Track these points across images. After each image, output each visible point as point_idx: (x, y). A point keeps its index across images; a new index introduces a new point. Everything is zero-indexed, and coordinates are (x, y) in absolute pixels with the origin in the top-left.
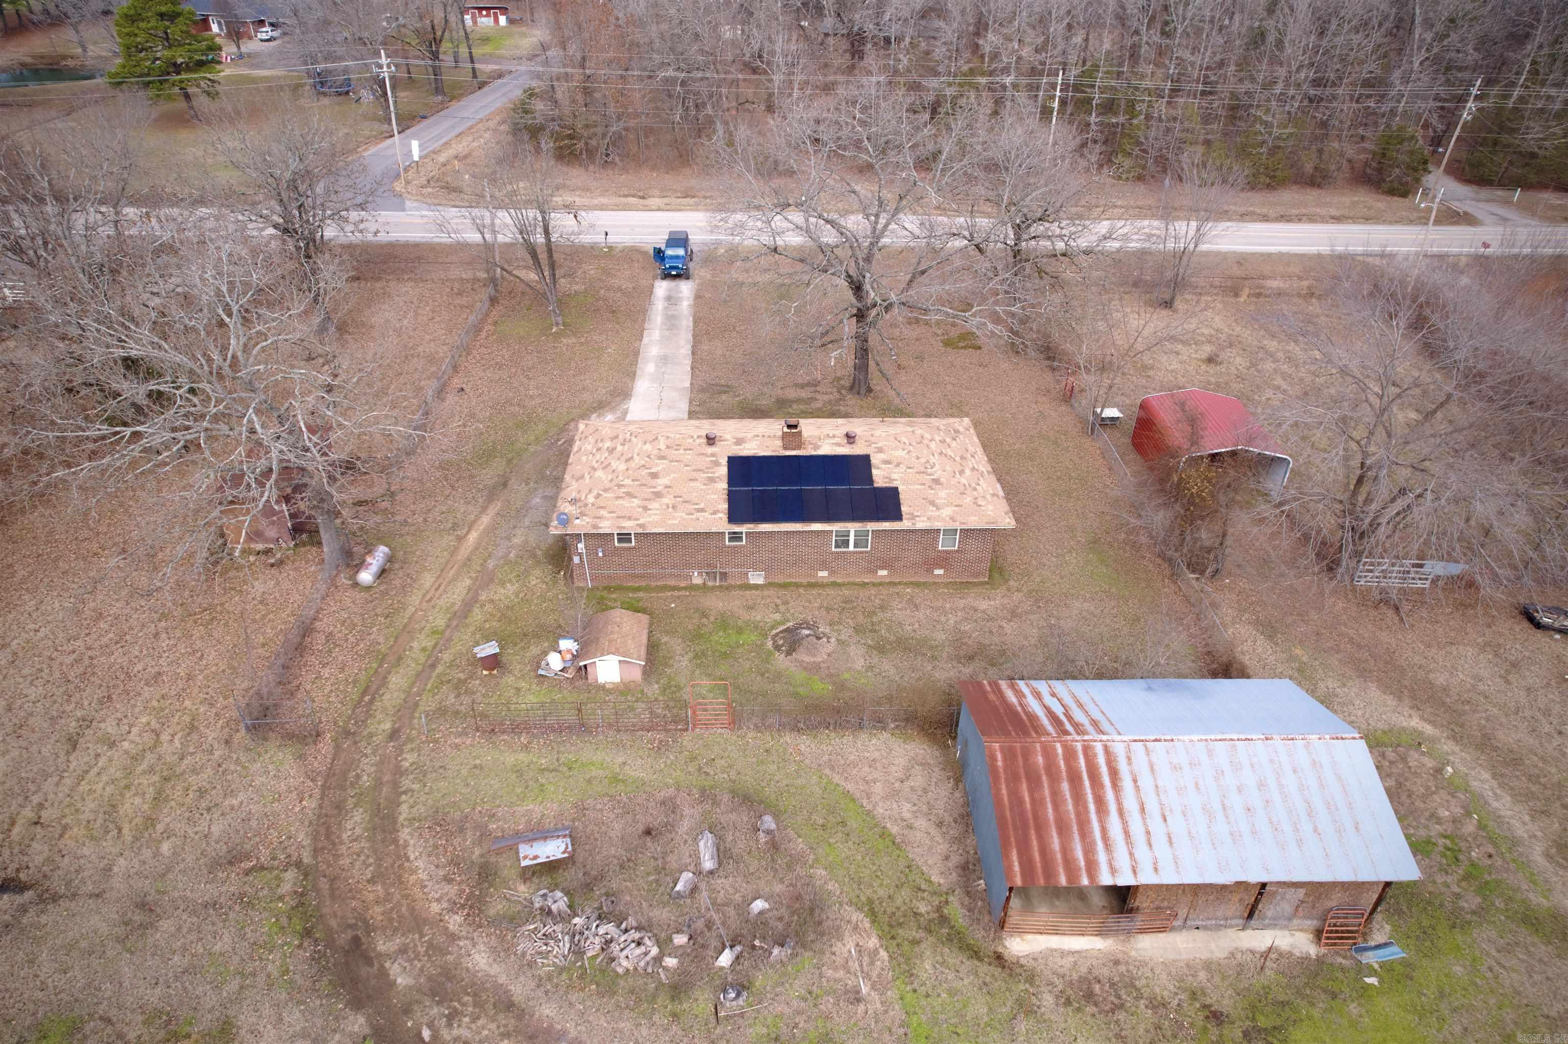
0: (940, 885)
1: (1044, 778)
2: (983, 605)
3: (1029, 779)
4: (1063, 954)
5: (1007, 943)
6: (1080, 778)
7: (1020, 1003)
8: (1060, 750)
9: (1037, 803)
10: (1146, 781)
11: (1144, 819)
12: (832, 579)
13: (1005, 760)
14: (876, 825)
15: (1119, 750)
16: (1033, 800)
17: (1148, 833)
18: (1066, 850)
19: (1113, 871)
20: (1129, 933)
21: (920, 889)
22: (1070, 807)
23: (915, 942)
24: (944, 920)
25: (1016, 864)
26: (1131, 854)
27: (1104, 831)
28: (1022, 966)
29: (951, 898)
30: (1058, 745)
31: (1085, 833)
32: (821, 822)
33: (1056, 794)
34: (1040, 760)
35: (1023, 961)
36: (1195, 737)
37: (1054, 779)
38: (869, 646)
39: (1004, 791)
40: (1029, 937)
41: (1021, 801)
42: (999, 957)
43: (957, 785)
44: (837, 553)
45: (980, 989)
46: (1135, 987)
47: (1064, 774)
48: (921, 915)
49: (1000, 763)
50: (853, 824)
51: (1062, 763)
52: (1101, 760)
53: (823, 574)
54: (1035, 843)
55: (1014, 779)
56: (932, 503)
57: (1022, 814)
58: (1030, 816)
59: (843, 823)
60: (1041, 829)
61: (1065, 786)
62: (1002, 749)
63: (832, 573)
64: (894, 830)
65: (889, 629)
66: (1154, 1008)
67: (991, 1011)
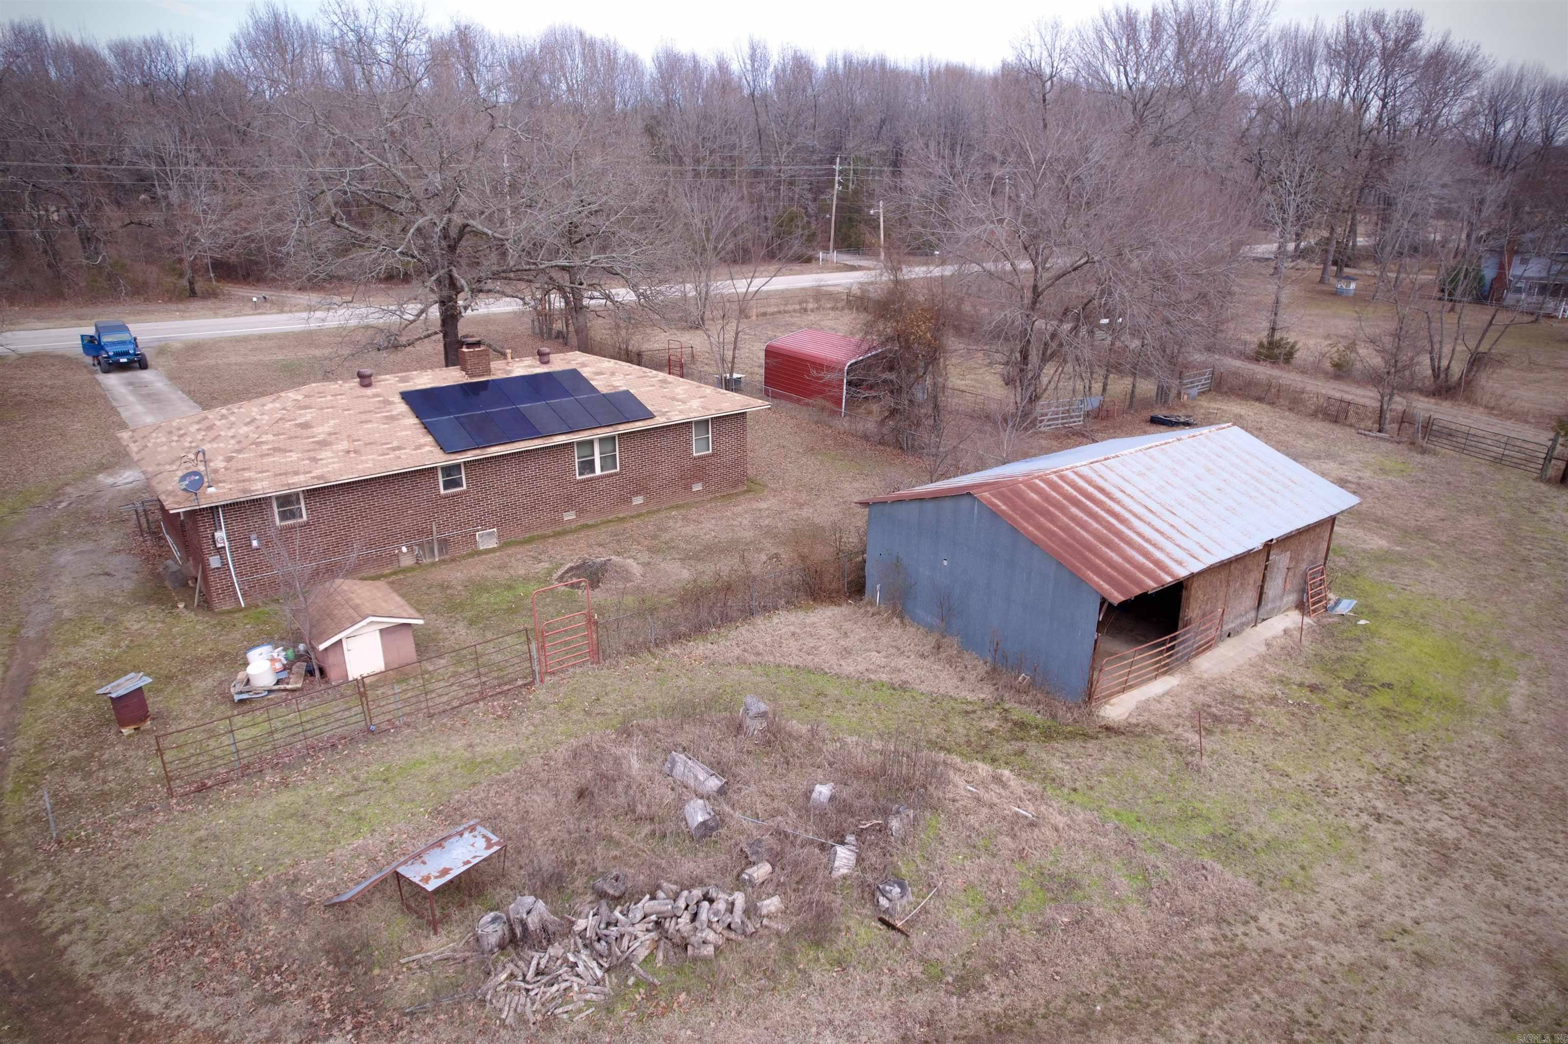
0: (983, 700)
1: (1051, 509)
3: (1040, 513)
4: (1158, 700)
5: (1102, 713)
6: (1079, 501)
7: (1175, 751)
8: (1042, 485)
9: (1066, 529)
10: (1129, 489)
11: (1159, 517)
12: (581, 522)
13: (1005, 504)
15: (1085, 471)
16: (1060, 528)
17: (1172, 526)
20: (1187, 659)
21: (967, 712)
22: (1095, 525)
23: (1020, 753)
24: (1022, 725)
25: (1102, 583)
26: (1178, 546)
27: (1140, 535)
28: (1138, 725)
29: (1007, 706)
30: (1037, 481)
31: (1130, 543)
33: (1073, 518)
34: (1035, 497)
35: (1133, 721)
36: (1132, 450)
37: (1062, 509)
38: (681, 559)
39: (1031, 528)
40: (1114, 700)
41: (1053, 534)
42: (1108, 729)
44: (583, 481)
45: (1128, 758)
46: (1238, 697)
47: (1064, 502)
48: (994, 730)
49: (1004, 507)
50: (832, 691)
51: (1054, 494)
52: (1081, 483)
53: (570, 516)
54: (1098, 561)
55: (1027, 517)
57: (1063, 541)
58: (1071, 541)
59: (822, 694)
61: (1074, 510)
62: (994, 495)
63: (580, 512)
64: (884, 677)
65: (688, 542)
66: (1271, 703)
67: (1163, 771)
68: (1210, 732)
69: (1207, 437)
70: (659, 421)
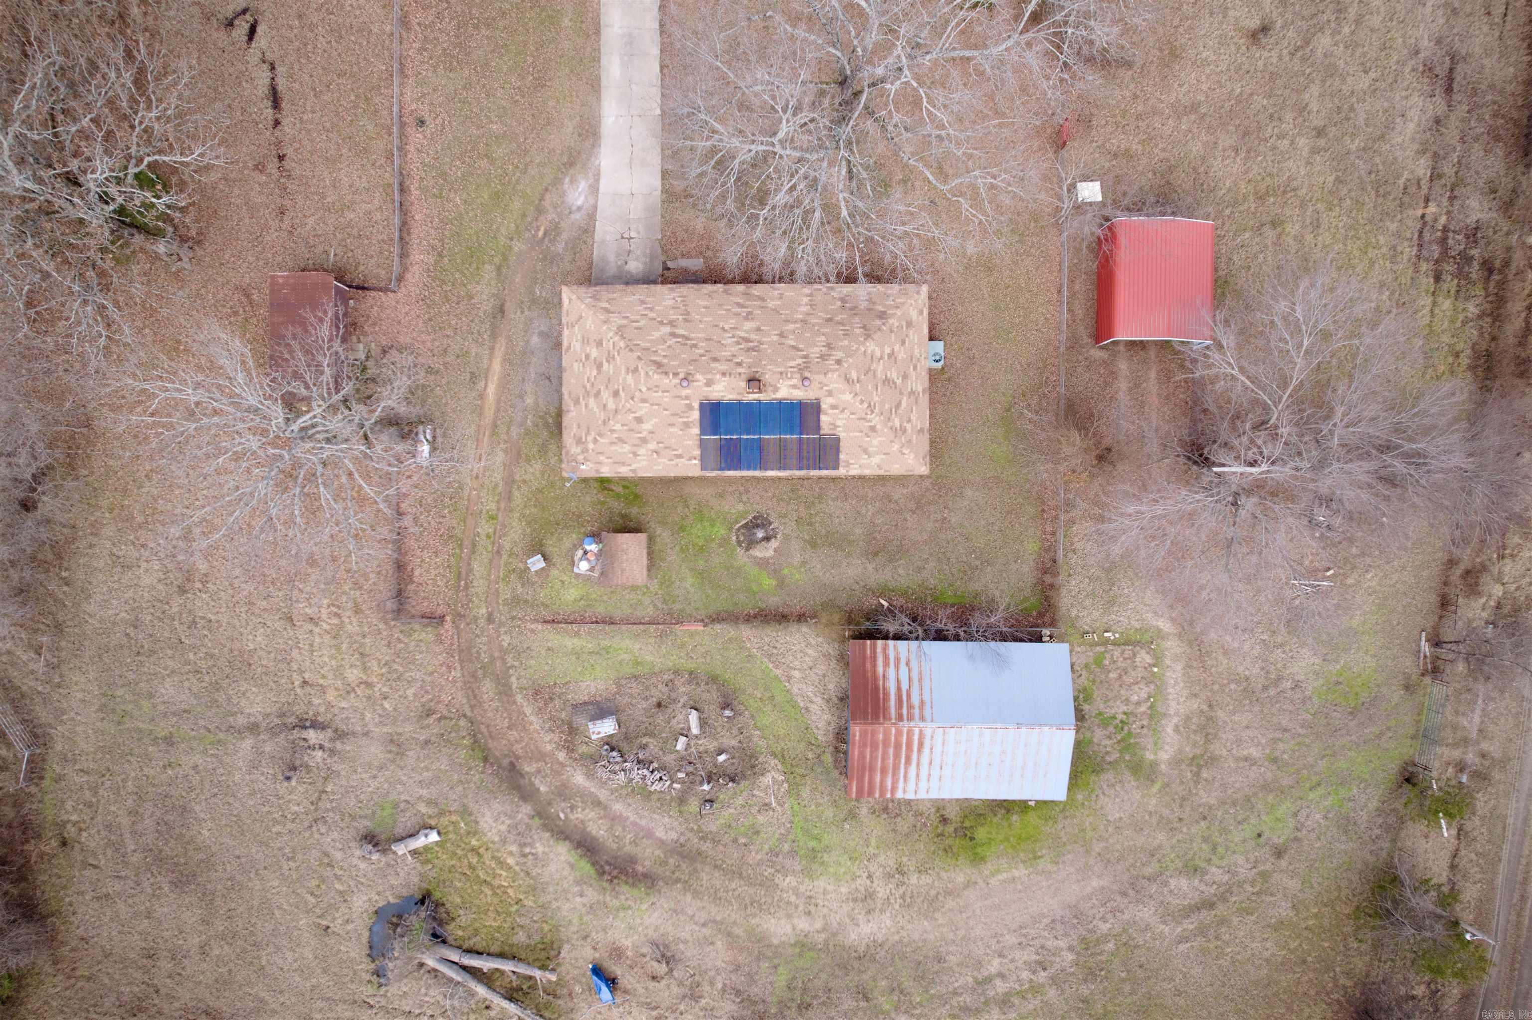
0: (822, 742)
1: (881, 745)
3: (871, 746)
6: (901, 746)
7: (850, 812)
9: (873, 758)
10: (938, 749)
11: (930, 768)
13: (860, 736)
14: (791, 700)
15: (928, 731)
16: (871, 757)
17: (930, 775)
18: (882, 782)
19: (905, 791)
21: (810, 743)
22: (891, 761)
23: (803, 776)
24: (821, 763)
25: (854, 788)
26: (917, 784)
27: (906, 773)
29: (827, 751)
30: (893, 729)
31: (895, 774)
33: (885, 754)
34: (881, 737)
36: (975, 727)
37: (886, 746)
39: (856, 753)
41: (864, 757)
46: (910, 805)
47: (892, 744)
48: (809, 759)
49: (857, 738)
51: (893, 738)
52: (916, 737)
54: (867, 778)
55: (863, 746)
56: (865, 451)
57: (863, 764)
58: (867, 764)
60: (872, 770)
61: (891, 751)
62: (860, 731)
64: (802, 703)
65: (822, 522)
67: (835, 816)
68: (874, 813)
70: (842, 472)
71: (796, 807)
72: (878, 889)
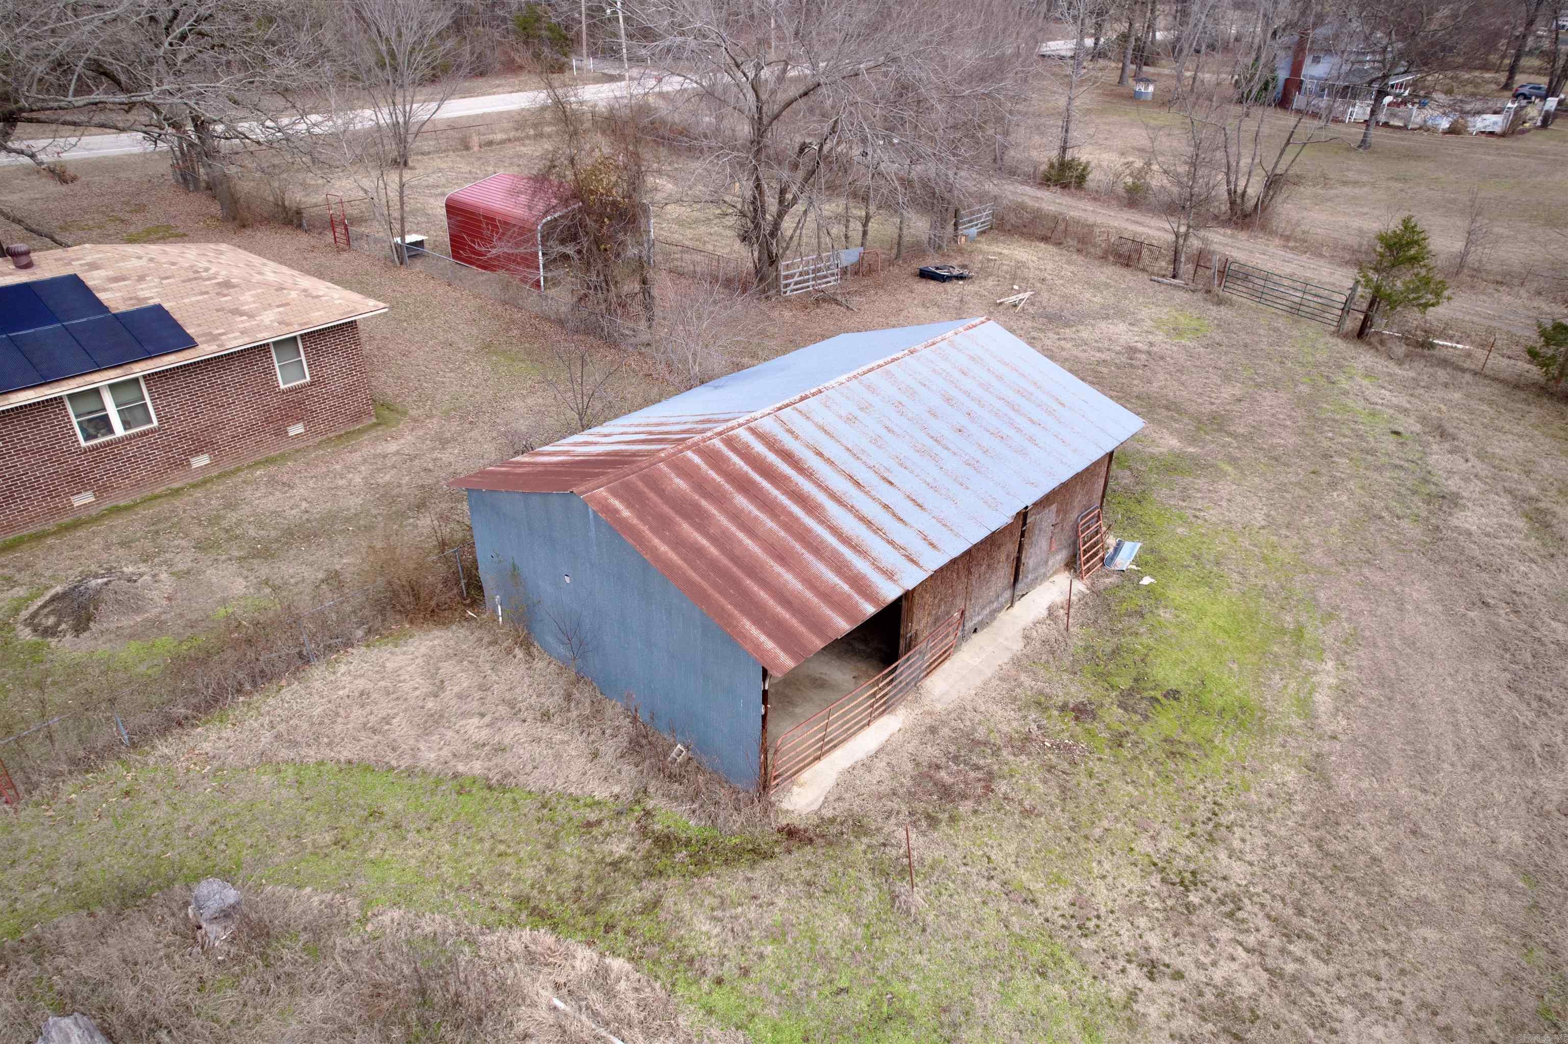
0: (617, 797)
1: (704, 503)
2: (392, 447)
3: (686, 516)
4: (867, 765)
5: (785, 805)
6: (751, 482)
7: (879, 870)
8: (697, 459)
9: (722, 540)
10: (831, 449)
11: (867, 493)
12: (108, 504)
13: (629, 506)
14: (438, 782)
15: (768, 425)
16: (713, 540)
17: (886, 507)
18: (811, 582)
19: (890, 575)
20: (915, 684)
21: (589, 825)
22: (769, 523)
23: (652, 906)
24: (665, 842)
25: (763, 638)
26: (891, 543)
27: (835, 531)
28: (832, 820)
29: (650, 804)
30: (689, 454)
31: (817, 548)
32: (328, 838)
33: (736, 516)
34: (680, 483)
35: (828, 813)
36: (843, 378)
37: (720, 500)
38: (240, 559)
39: (663, 548)
40: (806, 775)
41: (699, 551)
42: (791, 833)
43: (529, 654)
44: (95, 448)
45: (810, 896)
46: (978, 743)
47: (727, 486)
48: (622, 860)
49: (626, 513)
50: (393, 805)
51: (712, 474)
52: (759, 447)
53: (85, 499)
54: (763, 595)
55: (662, 525)
57: (713, 564)
58: (725, 561)
59: (375, 814)
60: (753, 570)
61: (741, 501)
62: (614, 493)
63: (101, 491)
64: (477, 767)
65: (261, 525)
66: (1022, 750)
67: (855, 915)
68: (933, 821)
69: (952, 344)
70: (205, 351)
71: (719, 999)
72: (1218, 975)
